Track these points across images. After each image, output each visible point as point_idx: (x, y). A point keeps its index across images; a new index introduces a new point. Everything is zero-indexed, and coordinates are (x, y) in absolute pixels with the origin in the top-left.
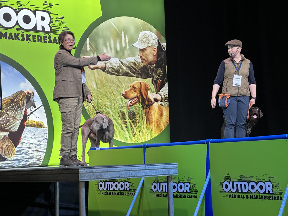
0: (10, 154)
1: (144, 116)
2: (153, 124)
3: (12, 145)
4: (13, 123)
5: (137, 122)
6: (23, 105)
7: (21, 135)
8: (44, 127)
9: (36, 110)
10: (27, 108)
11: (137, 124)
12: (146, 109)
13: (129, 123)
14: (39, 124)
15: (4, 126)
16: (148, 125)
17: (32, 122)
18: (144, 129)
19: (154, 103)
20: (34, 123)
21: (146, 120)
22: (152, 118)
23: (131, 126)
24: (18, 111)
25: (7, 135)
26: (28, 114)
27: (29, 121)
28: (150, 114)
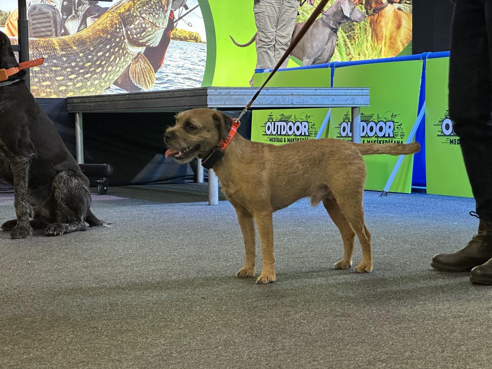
0: (147, 82)
1: (368, 28)
2: (384, 41)
3: (150, 68)
4: (152, 32)
5: (355, 37)
6: (168, 4)
7: (165, 52)
8: (200, 42)
9: (188, 13)
10: (173, 10)
11: (355, 42)
12: (372, 16)
13: (342, 40)
14: (193, 36)
15: (139, 37)
16: (374, 43)
17: (181, 33)
18: (367, 49)
19: (386, 6)
20: (184, 34)
21: (371, 34)
22: (381, 31)
23: (346, 45)
24: (159, 13)
25: (143, 52)
26: (175, 20)
27: (176, 30)
28: (379, 24)
